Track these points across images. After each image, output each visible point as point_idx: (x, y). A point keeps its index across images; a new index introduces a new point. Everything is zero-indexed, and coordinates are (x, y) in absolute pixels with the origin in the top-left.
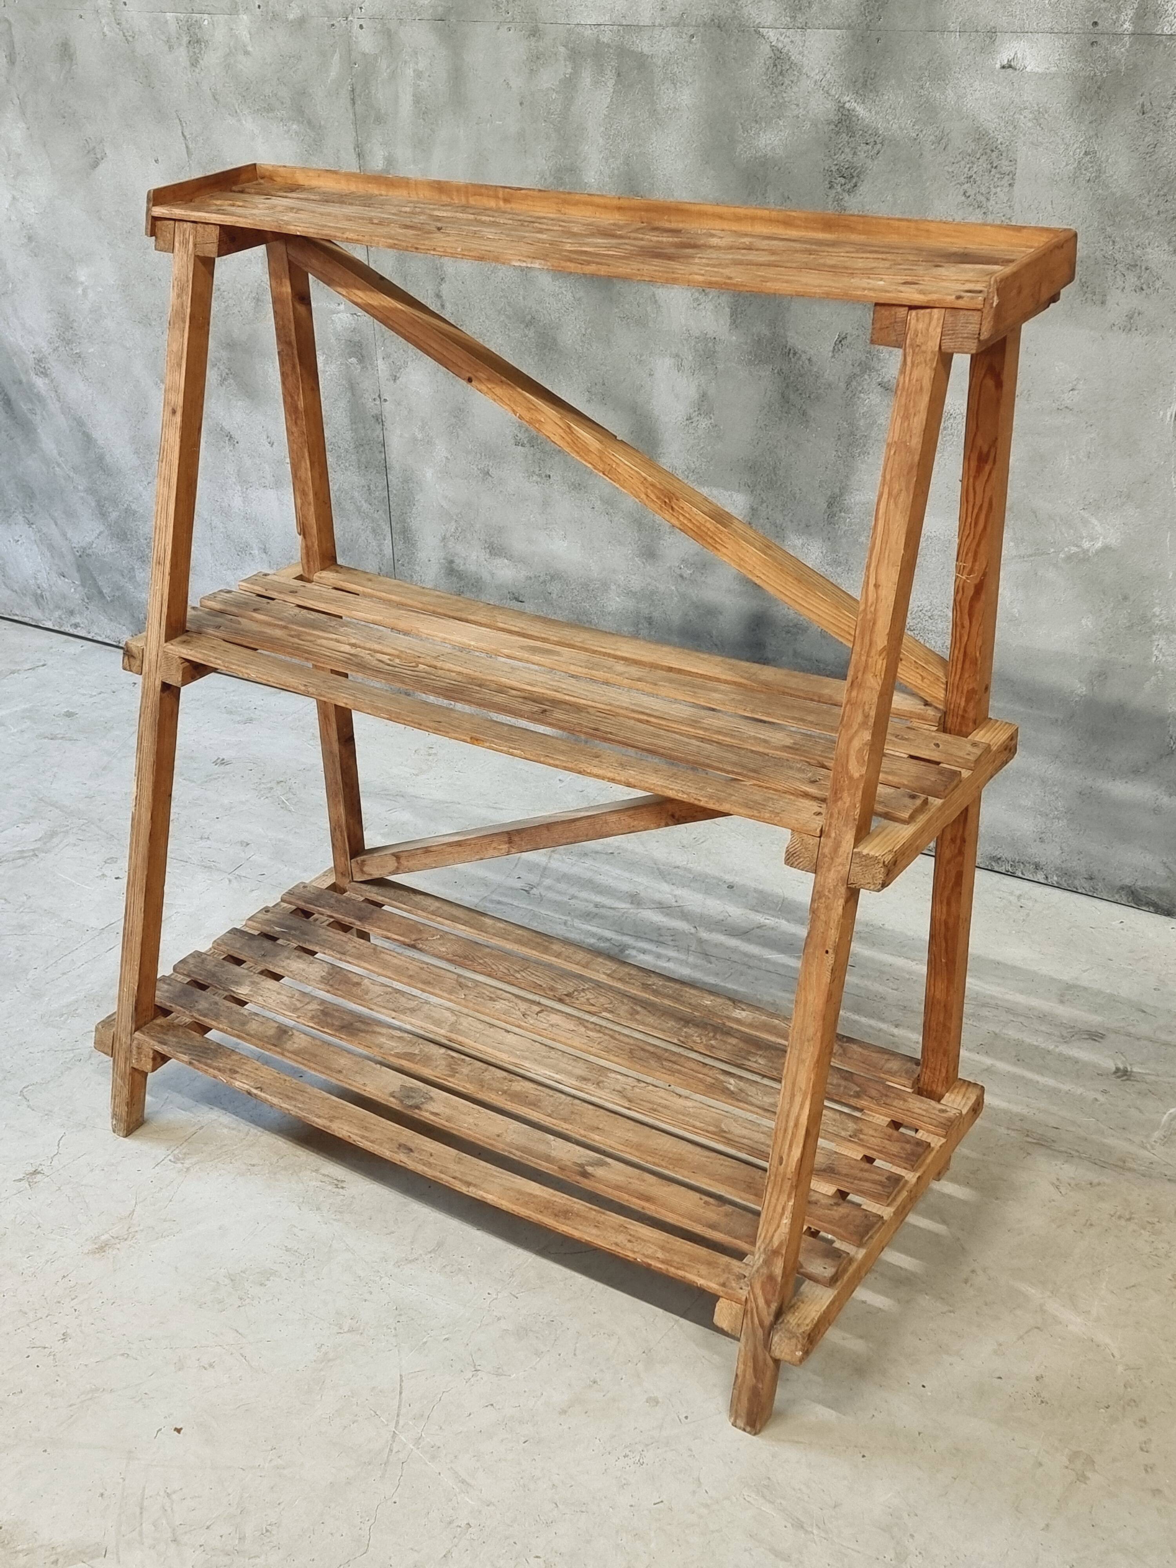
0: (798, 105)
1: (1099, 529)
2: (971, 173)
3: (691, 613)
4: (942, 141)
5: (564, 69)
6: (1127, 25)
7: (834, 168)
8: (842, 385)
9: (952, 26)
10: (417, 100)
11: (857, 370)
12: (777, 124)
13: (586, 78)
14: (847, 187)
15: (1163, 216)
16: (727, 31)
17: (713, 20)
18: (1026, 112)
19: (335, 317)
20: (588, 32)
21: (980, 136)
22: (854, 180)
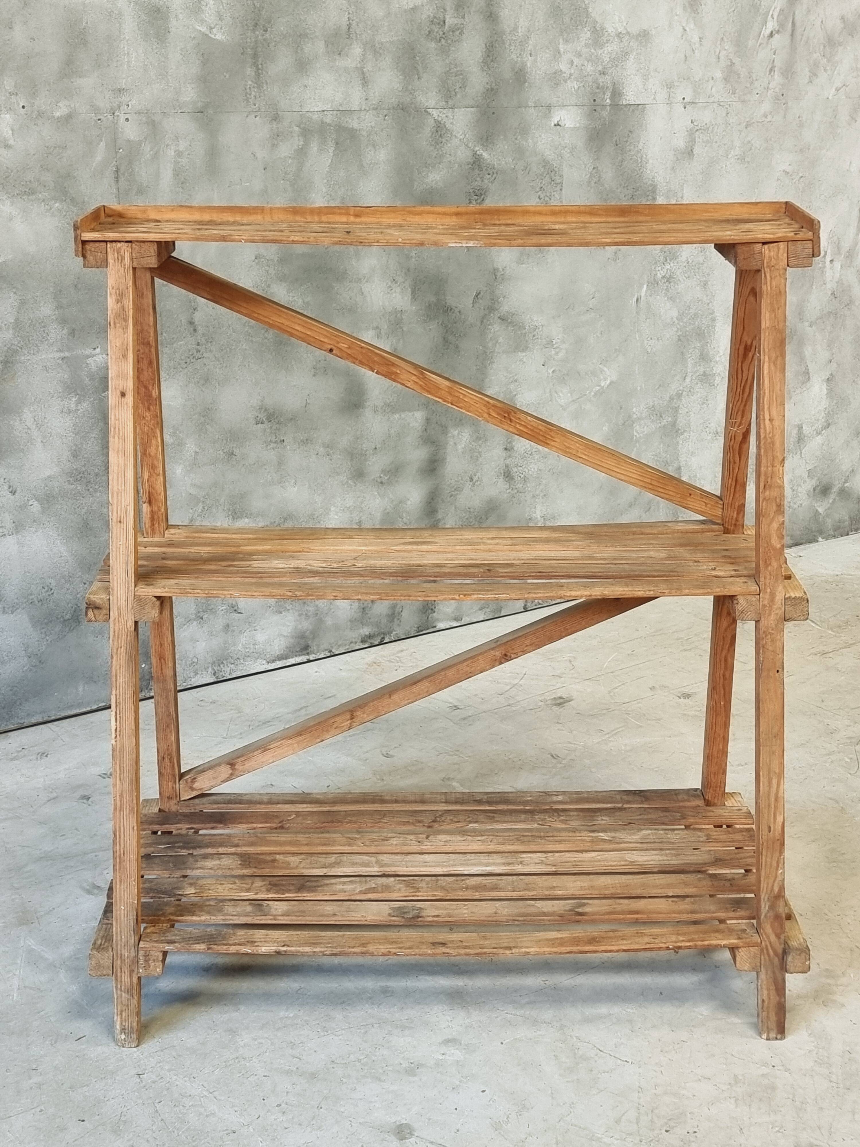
0: (450, 155)
1: (608, 373)
2: (542, 185)
3: (389, 507)
4: (526, 168)
5: (297, 142)
6: (608, 101)
7: (471, 191)
8: (479, 323)
9: (530, 104)
10: (177, 173)
11: (487, 312)
12: (439, 167)
13: (314, 147)
14: (479, 201)
15: (627, 197)
16: (407, 112)
17: (398, 105)
18: (566, 149)
19: (90, 361)
20: (315, 116)
21: (545, 163)
22: (482, 197)
